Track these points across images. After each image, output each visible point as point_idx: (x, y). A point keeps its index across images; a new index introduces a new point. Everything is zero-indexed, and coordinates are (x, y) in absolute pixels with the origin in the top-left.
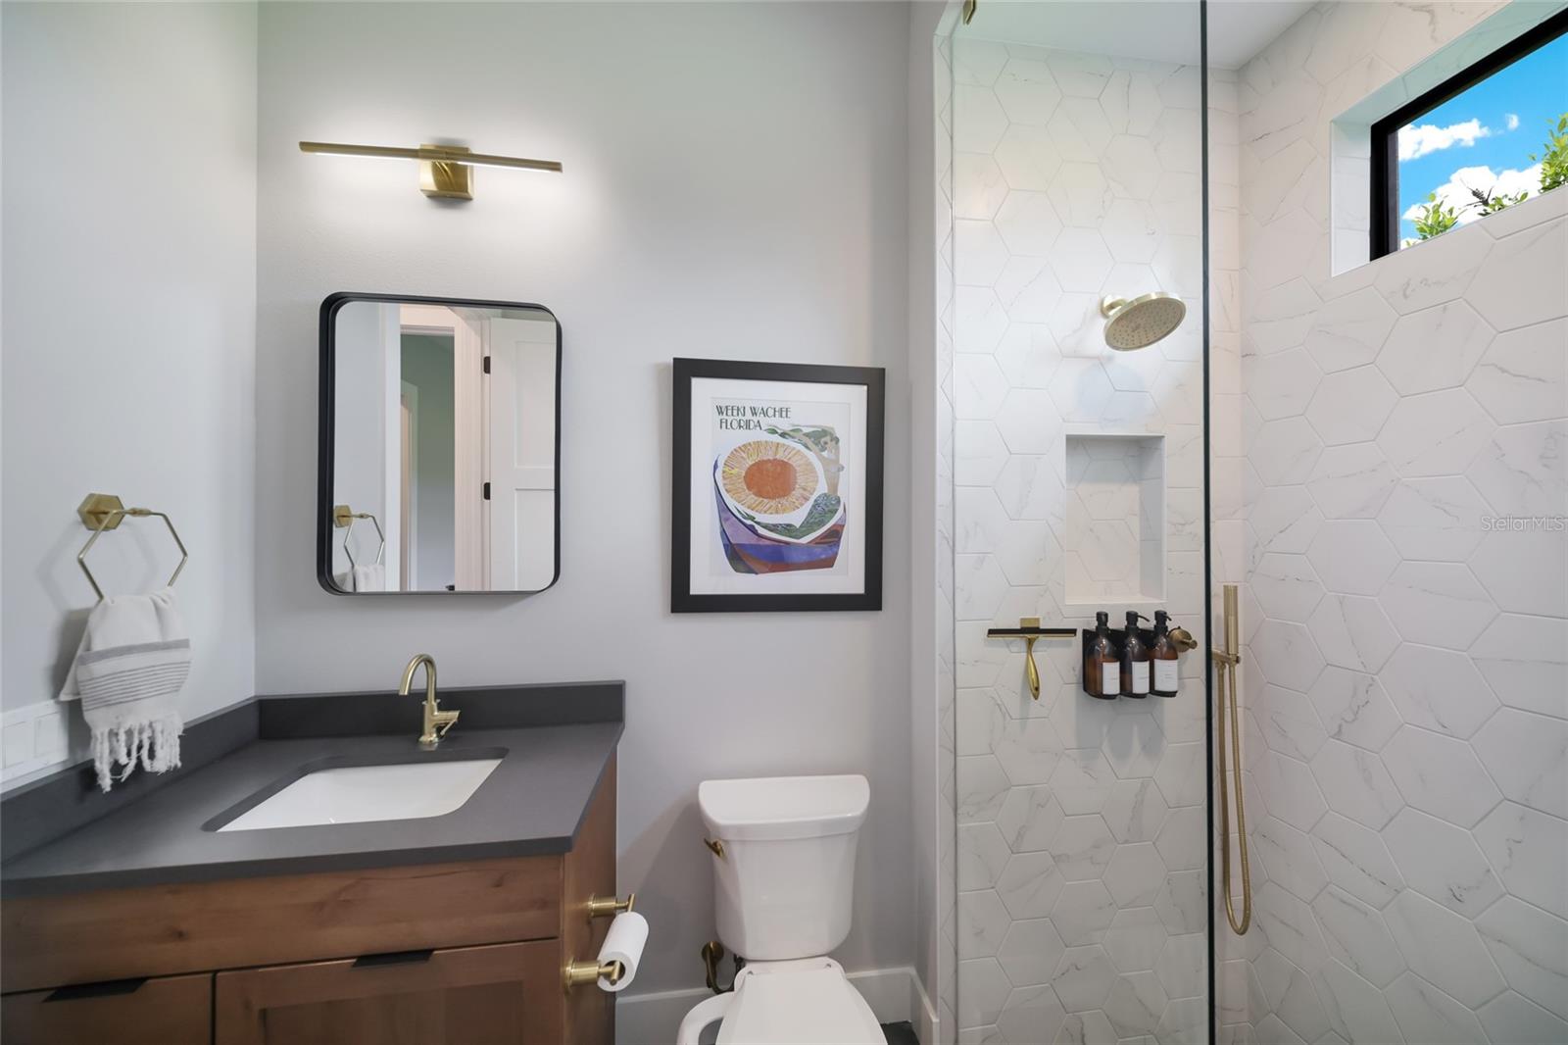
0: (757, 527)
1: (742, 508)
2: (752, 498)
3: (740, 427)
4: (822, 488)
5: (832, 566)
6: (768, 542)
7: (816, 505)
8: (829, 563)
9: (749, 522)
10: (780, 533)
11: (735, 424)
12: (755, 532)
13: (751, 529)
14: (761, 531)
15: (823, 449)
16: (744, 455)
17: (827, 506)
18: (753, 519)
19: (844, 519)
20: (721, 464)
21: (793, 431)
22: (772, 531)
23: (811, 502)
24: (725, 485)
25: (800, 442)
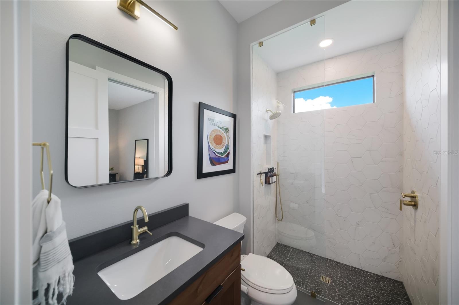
0: (216, 153)
1: (213, 148)
2: (215, 145)
3: (213, 125)
4: (227, 143)
5: (228, 163)
6: (217, 157)
7: (226, 147)
8: (227, 162)
9: (214, 151)
10: (219, 154)
11: (212, 124)
12: (215, 154)
13: (214, 153)
14: (217, 154)
15: (227, 133)
16: (213, 133)
17: (227, 148)
18: (215, 150)
19: (230, 151)
20: (209, 135)
21: (222, 127)
22: (218, 154)
23: (225, 147)
24: (210, 141)
25: (223, 130)
